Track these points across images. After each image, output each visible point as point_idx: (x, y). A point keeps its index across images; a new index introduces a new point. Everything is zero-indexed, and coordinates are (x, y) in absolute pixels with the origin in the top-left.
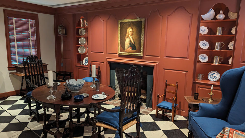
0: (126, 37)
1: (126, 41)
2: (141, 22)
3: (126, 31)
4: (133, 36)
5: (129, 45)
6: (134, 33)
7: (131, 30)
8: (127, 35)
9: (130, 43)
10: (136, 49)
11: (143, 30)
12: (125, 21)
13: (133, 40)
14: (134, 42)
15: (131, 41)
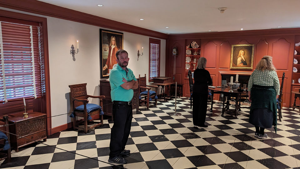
0: (238, 56)
1: (238, 60)
2: (252, 47)
3: (239, 53)
4: (245, 56)
5: (241, 62)
6: (245, 54)
7: (243, 52)
8: (239, 55)
9: (242, 61)
10: (247, 65)
11: (253, 52)
12: (238, 46)
13: (245, 58)
14: (245, 60)
15: (242, 59)
